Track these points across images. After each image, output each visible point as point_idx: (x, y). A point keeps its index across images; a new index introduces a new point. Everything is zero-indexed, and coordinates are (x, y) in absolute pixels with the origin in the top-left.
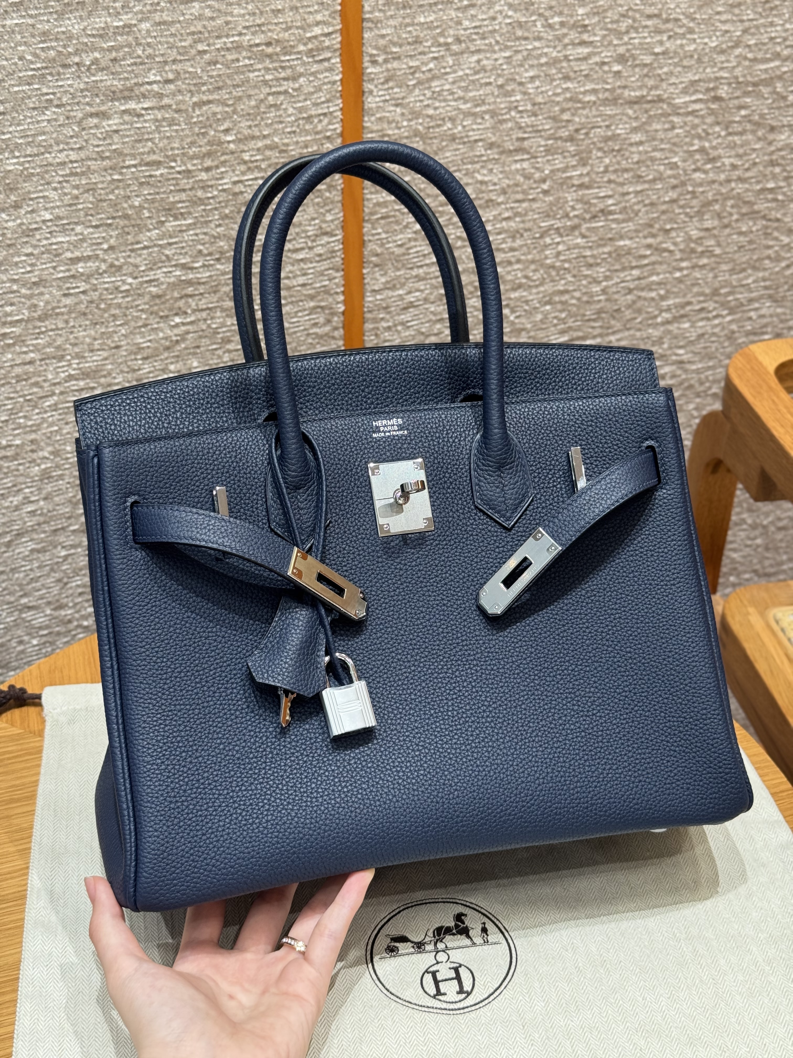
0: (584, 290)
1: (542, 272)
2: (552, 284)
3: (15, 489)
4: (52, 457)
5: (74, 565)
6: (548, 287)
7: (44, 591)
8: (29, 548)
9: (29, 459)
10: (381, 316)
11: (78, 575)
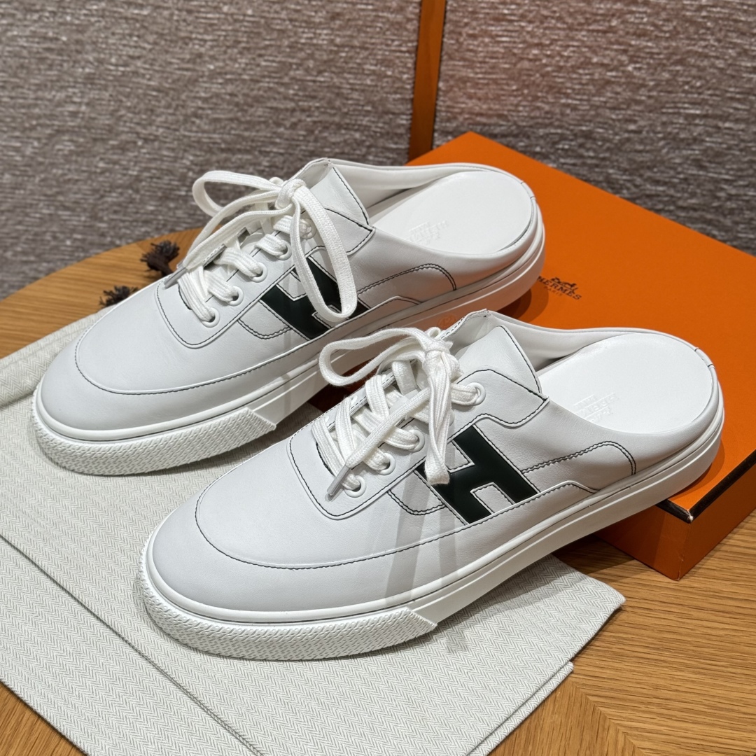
0: (729, 62)
1: (675, 23)
2: (687, 42)
3: (58, 84)
4: (96, 64)
5: (111, 180)
6: (682, 44)
7: (79, 196)
8: (68, 148)
9: (73, 58)
10: (466, 20)
11: (115, 192)
